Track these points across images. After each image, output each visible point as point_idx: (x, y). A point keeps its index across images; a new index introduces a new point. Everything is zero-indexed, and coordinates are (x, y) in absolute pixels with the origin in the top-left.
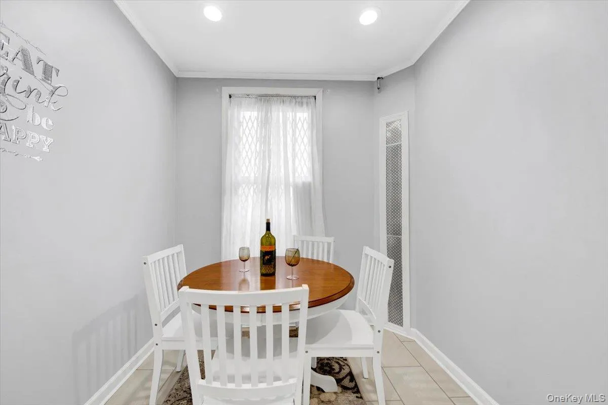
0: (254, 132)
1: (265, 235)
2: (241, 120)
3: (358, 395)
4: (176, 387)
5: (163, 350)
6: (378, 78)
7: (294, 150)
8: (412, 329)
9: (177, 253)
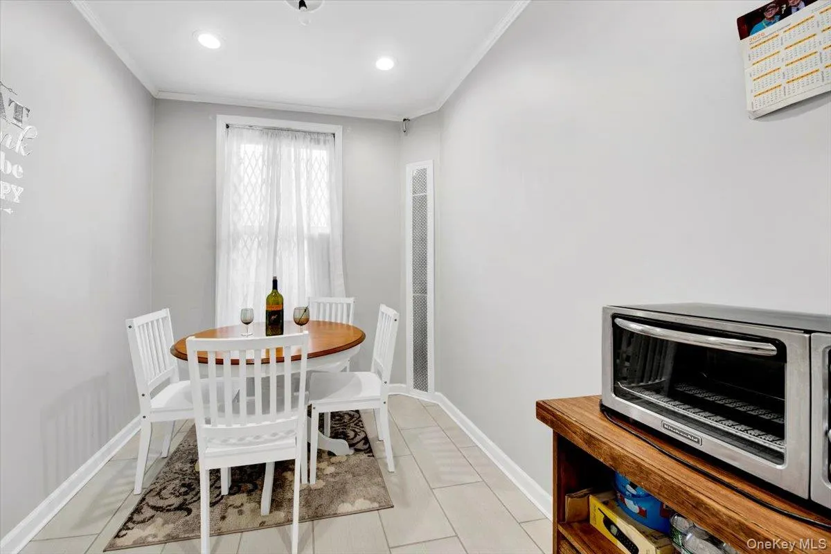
0: (259, 172)
1: (272, 293)
2: (242, 156)
3: (371, 454)
4: (164, 470)
5: (151, 423)
6: (405, 120)
7: (309, 195)
8: (436, 393)
9: (162, 319)
